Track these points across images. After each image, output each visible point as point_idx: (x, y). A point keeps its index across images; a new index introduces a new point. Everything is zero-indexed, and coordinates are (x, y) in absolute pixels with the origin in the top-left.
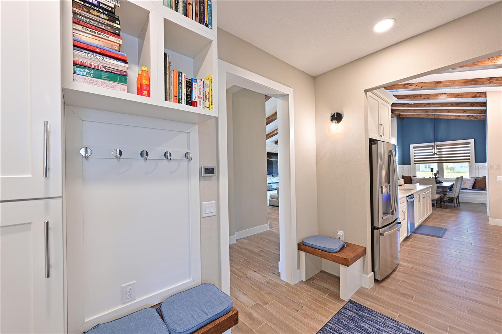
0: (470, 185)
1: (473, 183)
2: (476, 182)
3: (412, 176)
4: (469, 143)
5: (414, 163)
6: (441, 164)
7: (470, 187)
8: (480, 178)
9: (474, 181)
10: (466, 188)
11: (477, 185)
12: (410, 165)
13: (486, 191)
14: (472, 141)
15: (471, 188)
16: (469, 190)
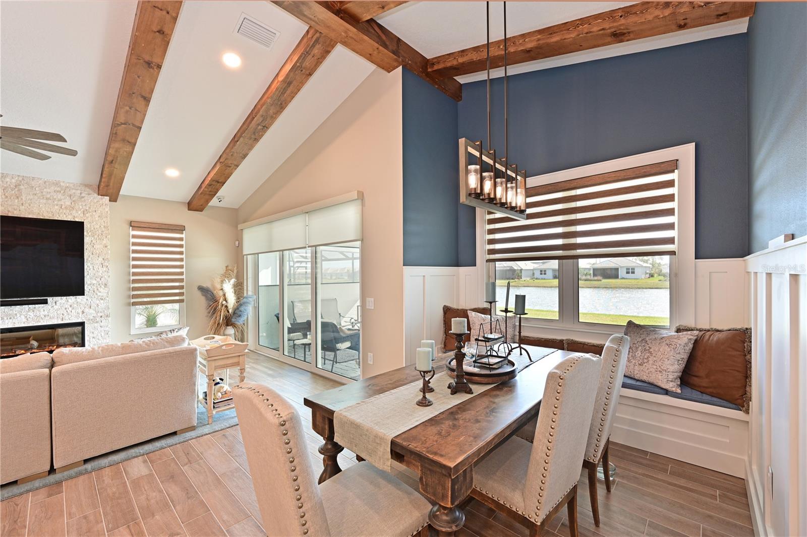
0: (671, 368)
1: (686, 356)
2: (699, 353)
3: (475, 310)
4: (672, 166)
5: (489, 261)
6: (571, 261)
7: (671, 377)
8: (717, 334)
9: (691, 346)
10: (651, 380)
11: (700, 369)
12: (475, 265)
13: (747, 412)
14: (686, 153)
15: (673, 386)
16: (666, 392)
